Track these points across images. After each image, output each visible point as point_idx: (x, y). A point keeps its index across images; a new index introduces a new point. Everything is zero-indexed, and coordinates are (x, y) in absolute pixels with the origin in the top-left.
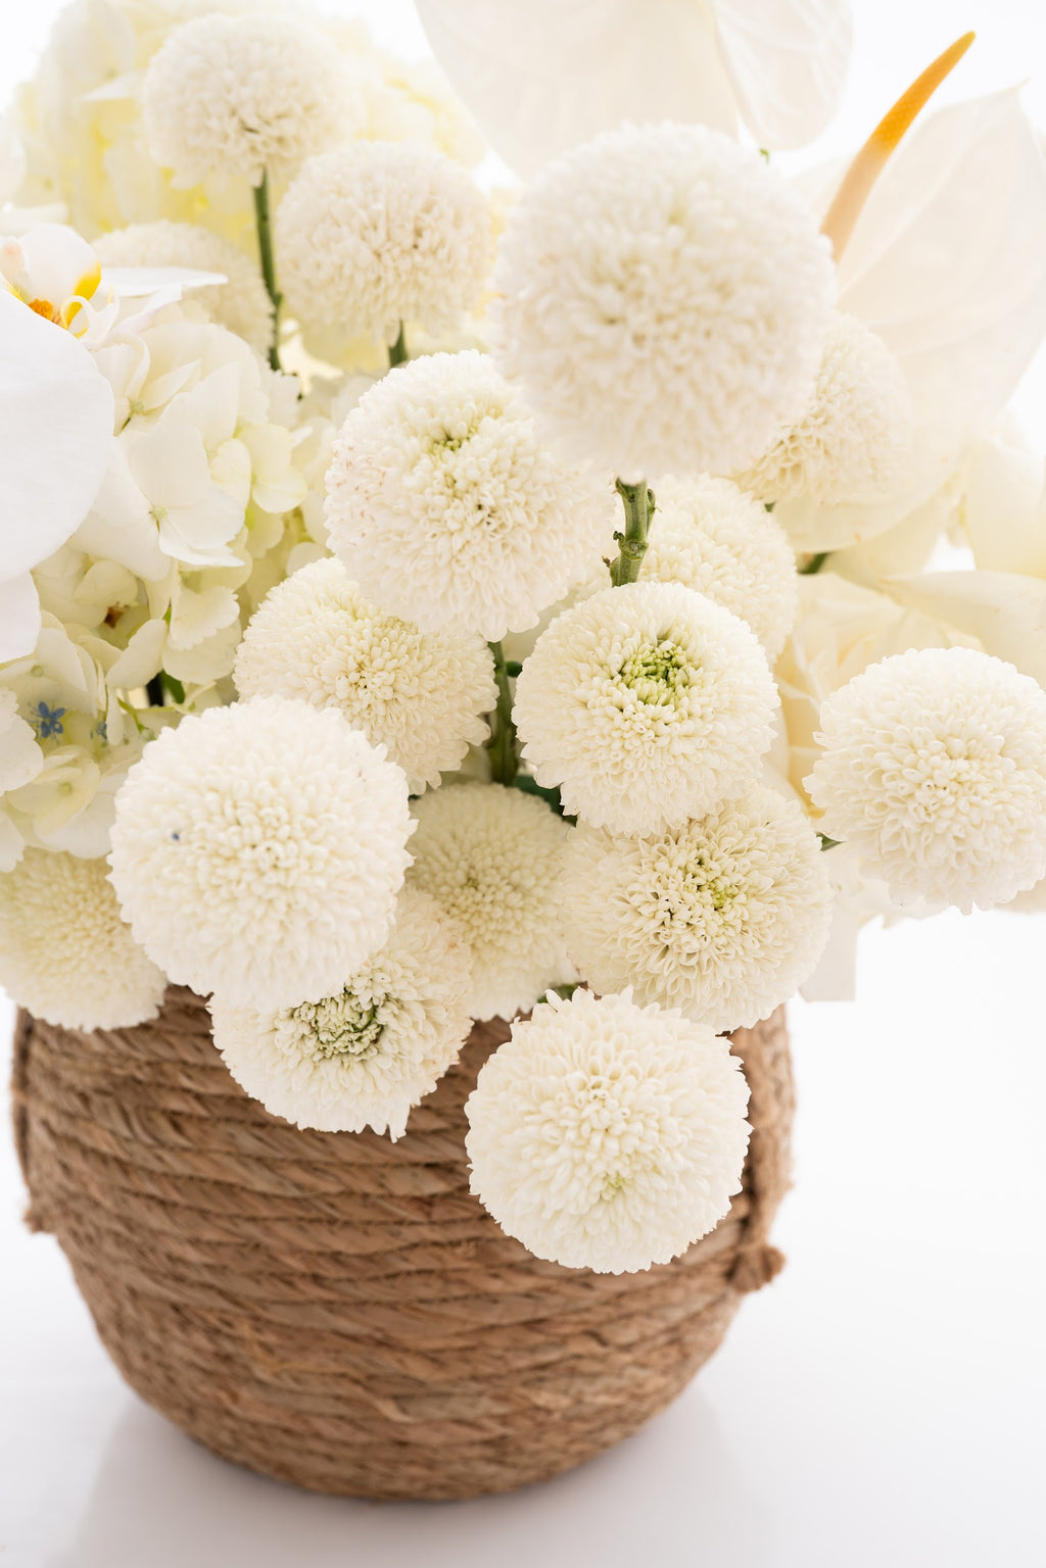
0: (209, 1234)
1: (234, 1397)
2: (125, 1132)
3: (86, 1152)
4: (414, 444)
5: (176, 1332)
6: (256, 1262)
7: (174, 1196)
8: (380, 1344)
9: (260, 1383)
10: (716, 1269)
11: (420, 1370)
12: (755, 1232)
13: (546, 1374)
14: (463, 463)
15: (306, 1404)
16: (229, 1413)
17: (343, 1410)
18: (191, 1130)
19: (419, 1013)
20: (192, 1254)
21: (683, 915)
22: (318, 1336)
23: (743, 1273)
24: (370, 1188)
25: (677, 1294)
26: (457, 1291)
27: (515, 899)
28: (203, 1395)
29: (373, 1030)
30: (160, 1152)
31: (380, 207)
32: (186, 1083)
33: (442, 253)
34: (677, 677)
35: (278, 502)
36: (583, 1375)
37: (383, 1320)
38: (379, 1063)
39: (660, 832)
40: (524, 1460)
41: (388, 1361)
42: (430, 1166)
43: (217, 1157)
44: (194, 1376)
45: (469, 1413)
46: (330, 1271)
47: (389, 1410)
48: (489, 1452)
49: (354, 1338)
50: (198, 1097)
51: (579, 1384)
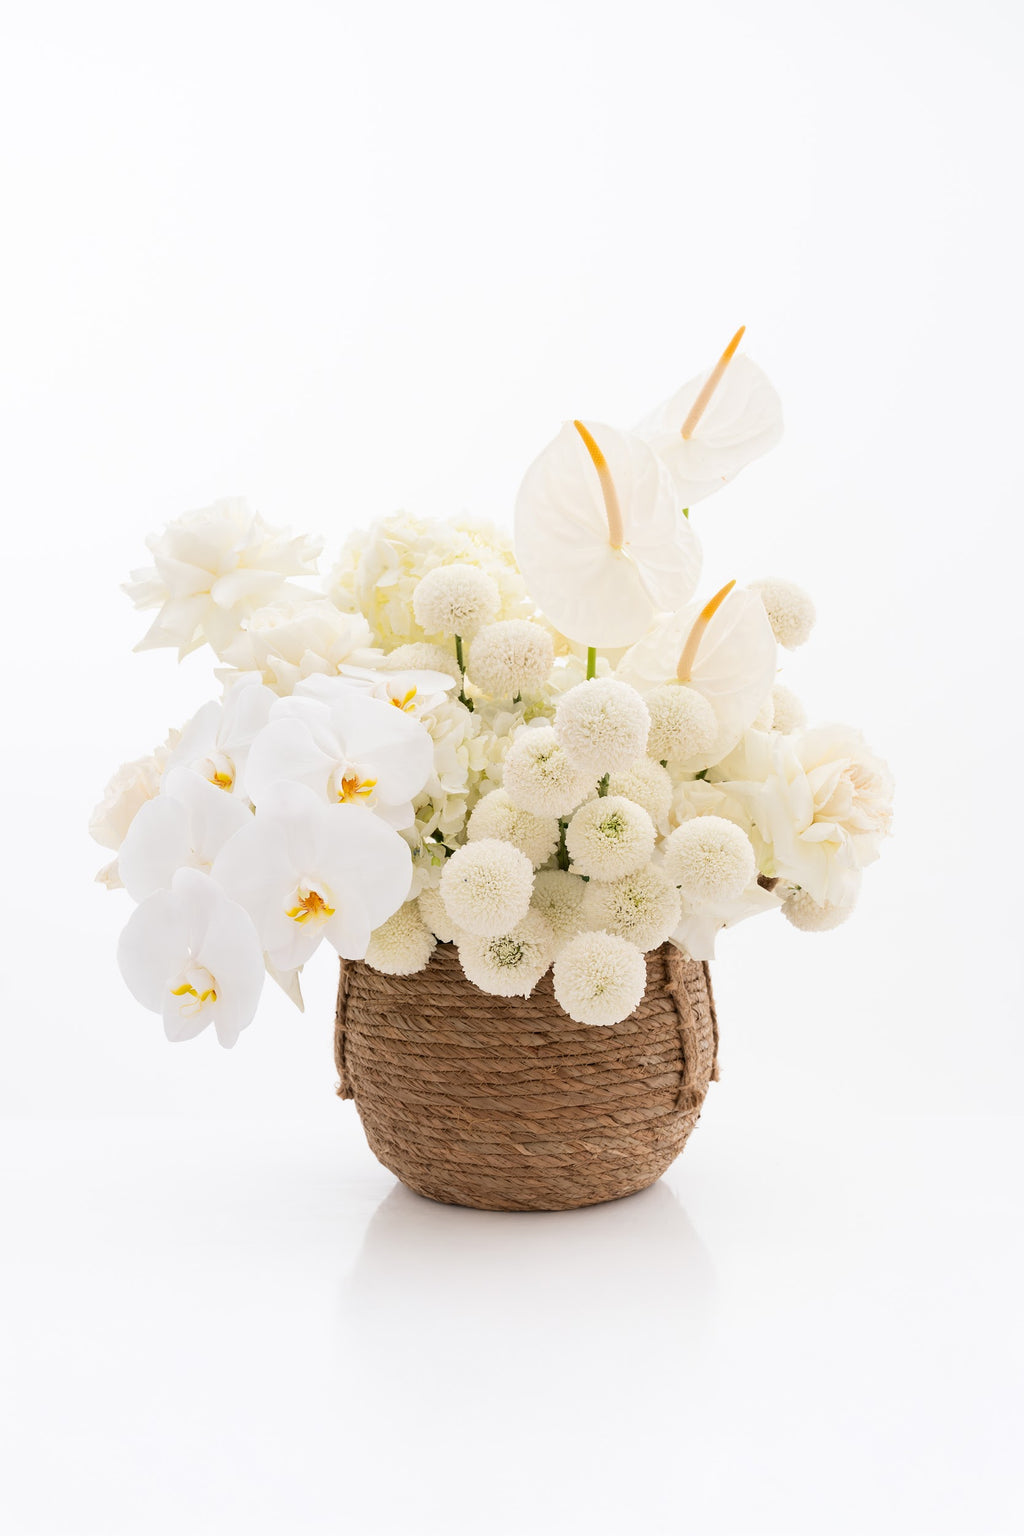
0: (443, 1068)
1: (451, 1150)
2: (406, 1028)
3: (384, 1040)
4: (533, 760)
5: (425, 1122)
6: (464, 1079)
7: (428, 1053)
8: (517, 1116)
9: (463, 1141)
10: (669, 1096)
11: (534, 1128)
12: (687, 1079)
13: (589, 1134)
14: (548, 766)
15: (484, 1149)
16: (448, 1161)
17: (500, 1151)
18: (435, 1023)
19: (535, 948)
20: (435, 1079)
21: (624, 908)
22: (489, 1113)
23: (682, 1101)
24: (511, 1042)
25: (650, 1103)
26: (550, 1090)
27: (569, 911)
28: (435, 1154)
29: (518, 956)
30: (421, 1034)
31: (511, 653)
32: (433, 1002)
33: (535, 667)
34: (618, 828)
35: (477, 768)
36: (606, 1137)
37: (517, 1104)
38: (521, 966)
39: (616, 880)
40: (581, 1180)
41: (520, 1125)
42: (536, 1033)
43: (446, 1033)
44: (430, 1144)
45: (556, 1152)
46: (495, 1080)
47: (521, 1149)
48: (566, 1174)
49: (505, 1113)
50: (438, 1008)
51: (605, 1141)
